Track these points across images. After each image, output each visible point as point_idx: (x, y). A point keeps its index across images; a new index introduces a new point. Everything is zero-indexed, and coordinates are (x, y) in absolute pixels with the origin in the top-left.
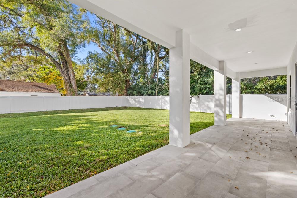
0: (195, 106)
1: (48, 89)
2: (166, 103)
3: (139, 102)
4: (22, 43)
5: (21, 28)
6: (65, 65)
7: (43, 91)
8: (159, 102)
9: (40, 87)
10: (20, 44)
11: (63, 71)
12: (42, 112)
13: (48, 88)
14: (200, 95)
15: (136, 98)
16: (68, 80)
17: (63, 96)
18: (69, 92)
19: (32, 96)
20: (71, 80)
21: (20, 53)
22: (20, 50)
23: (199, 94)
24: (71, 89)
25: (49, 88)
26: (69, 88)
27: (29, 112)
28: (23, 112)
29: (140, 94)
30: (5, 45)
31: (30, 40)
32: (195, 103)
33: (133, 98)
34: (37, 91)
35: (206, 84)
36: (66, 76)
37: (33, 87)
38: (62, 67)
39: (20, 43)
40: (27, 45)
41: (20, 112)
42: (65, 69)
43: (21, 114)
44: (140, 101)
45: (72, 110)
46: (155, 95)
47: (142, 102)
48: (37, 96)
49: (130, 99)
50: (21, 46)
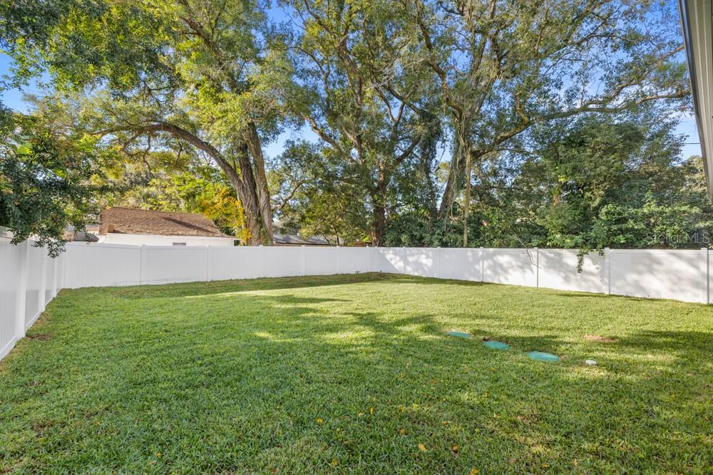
0: (593, 282)
1: (199, 229)
2: (500, 271)
3: (418, 265)
4: (156, 124)
5: (155, 91)
6: (247, 173)
7: (190, 233)
8: (477, 267)
9: (180, 223)
10: (153, 125)
11: (243, 187)
12: (204, 283)
13: (197, 225)
14: (607, 250)
15: (410, 255)
16: (254, 208)
17: (238, 247)
18: (255, 235)
19: (174, 244)
20: (261, 207)
21: (147, 146)
22: (149, 141)
23: (604, 247)
24: (260, 230)
25: (201, 226)
26: (255, 226)
27: (177, 282)
28: (165, 283)
29: (418, 242)
30: (123, 129)
31: (168, 117)
32: (592, 274)
33: (398, 255)
34: (180, 233)
35: (625, 220)
36: (249, 198)
37: (168, 222)
38: (241, 178)
39: (152, 123)
40: (167, 126)
41: (160, 283)
42: (246, 182)
43: (164, 288)
44: (422, 264)
45: (263, 278)
46: (462, 246)
47: (426, 265)
48: (185, 244)
49: (392, 256)
50: (151, 131)
